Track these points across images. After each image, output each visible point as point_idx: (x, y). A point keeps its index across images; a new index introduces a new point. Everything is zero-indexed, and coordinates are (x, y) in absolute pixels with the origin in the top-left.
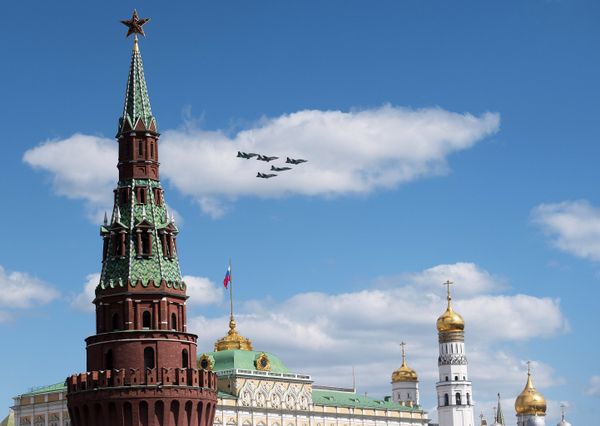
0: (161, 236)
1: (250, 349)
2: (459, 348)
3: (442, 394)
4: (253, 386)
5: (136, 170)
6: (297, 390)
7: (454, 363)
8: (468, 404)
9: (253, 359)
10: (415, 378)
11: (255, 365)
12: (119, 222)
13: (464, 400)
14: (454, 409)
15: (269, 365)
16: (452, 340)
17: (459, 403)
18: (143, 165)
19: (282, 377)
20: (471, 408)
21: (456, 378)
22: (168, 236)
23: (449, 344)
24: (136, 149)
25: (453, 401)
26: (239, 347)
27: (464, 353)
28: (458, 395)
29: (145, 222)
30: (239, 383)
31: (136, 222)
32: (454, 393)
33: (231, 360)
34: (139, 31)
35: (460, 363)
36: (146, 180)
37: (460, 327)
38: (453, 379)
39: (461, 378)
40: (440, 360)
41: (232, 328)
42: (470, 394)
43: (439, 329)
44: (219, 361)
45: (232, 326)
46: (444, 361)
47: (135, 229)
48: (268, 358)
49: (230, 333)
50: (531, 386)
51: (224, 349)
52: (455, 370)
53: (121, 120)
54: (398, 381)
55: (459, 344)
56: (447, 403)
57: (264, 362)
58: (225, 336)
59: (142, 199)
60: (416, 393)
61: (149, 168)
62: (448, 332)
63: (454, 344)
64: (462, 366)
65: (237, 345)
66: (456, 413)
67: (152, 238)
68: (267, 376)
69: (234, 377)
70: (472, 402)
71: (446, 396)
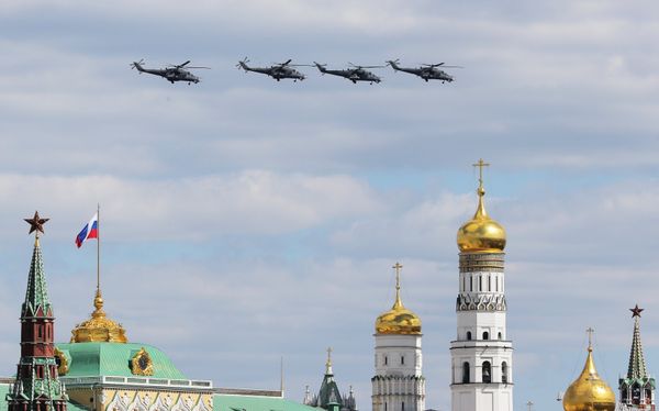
0: (55, 406)
1: (124, 341)
2: (493, 283)
3: (459, 363)
4: (127, 400)
5: (36, 350)
6: (191, 403)
7: (484, 308)
8: (505, 380)
9: (128, 358)
10: (417, 329)
11: (131, 366)
12: (22, 394)
13: (497, 375)
14: (478, 391)
15: (150, 367)
16: (480, 268)
17: (487, 380)
18: (42, 346)
19: (169, 385)
20: (510, 389)
21: (486, 336)
22: (61, 406)
23: (475, 275)
24: (36, 332)
25: (478, 375)
26: (108, 339)
27: (501, 292)
28: (487, 366)
29: (43, 396)
30: (107, 396)
31: (36, 395)
32: (479, 362)
33: (94, 359)
34: (41, 229)
35: (493, 309)
36: (44, 358)
37: (499, 244)
38: (480, 337)
39: (493, 336)
40: (459, 300)
41: (98, 308)
42: (509, 364)
43: (461, 245)
44: (79, 359)
45: (98, 305)
46: (466, 304)
47: (35, 401)
48: (150, 356)
49: (95, 315)
50: (592, 370)
51: (85, 340)
52: (484, 320)
53: (24, 306)
54: (387, 333)
55: (493, 275)
56: (466, 380)
57: (144, 362)
58: (88, 319)
59: (41, 375)
60: (415, 357)
61: (47, 348)
62: (476, 255)
63: (485, 275)
64: (496, 314)
65: (105, 335)
66: (482, 397)
67: (49, 408)
68: (147, 384)
69: (99, 388)
70: (510, 380)
71: (467, 367)
